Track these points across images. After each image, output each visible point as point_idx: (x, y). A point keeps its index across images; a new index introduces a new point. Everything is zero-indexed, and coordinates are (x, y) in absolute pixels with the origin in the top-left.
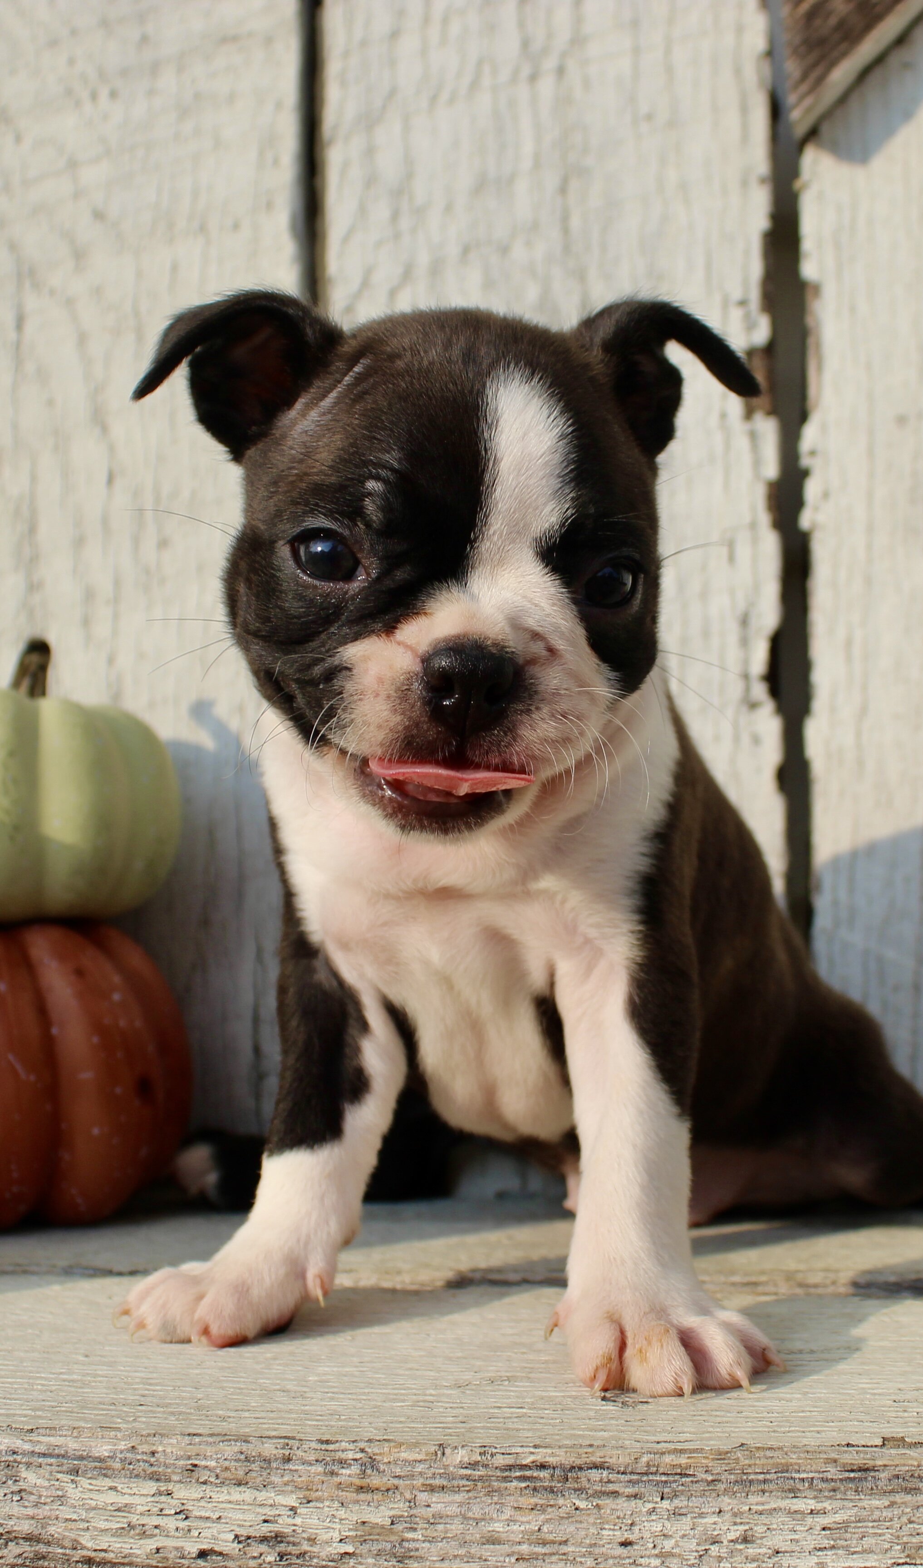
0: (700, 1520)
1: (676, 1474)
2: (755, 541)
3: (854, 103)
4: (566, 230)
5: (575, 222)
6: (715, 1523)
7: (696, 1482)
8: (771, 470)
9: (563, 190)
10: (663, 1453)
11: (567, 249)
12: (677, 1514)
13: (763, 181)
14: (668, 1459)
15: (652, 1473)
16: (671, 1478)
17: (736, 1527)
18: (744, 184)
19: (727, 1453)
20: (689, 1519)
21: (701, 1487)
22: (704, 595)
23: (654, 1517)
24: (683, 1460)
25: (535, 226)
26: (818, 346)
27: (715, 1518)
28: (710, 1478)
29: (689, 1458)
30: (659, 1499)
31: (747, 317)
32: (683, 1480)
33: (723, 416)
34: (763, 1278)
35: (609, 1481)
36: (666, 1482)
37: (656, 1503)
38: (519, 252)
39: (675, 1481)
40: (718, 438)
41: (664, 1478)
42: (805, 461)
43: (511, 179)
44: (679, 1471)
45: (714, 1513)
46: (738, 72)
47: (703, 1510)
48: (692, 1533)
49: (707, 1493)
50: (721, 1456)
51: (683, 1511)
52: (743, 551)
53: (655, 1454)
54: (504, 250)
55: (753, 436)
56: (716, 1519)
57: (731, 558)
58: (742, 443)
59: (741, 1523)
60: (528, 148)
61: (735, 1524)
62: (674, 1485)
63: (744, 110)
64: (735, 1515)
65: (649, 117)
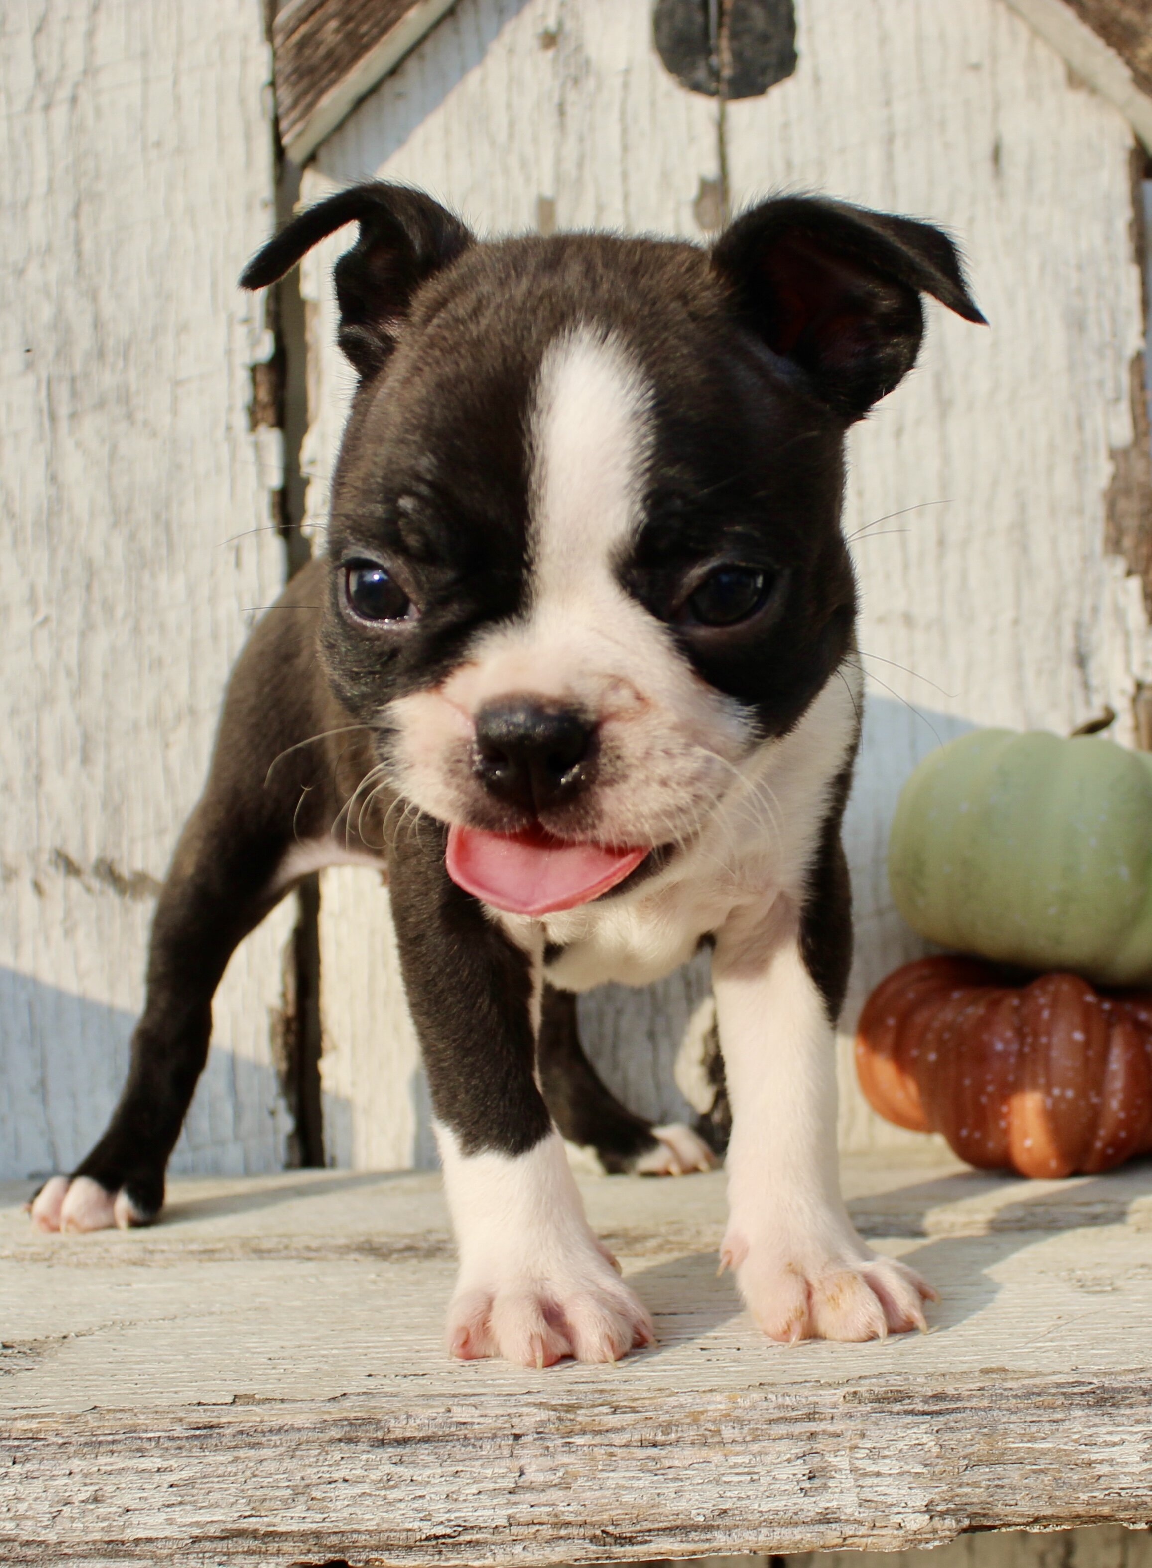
0: (51, 1483)
1: (29, 1439)
2: (260, 547)
3: (350, 129)
4: (79, 254)
5: (88, 245)
6: (65, 1485)
7: (48, 1445)
8: (275, 480)
9: (76, 214)
10: (16, 1419)
11: (79, 270)
12: (29, 1477)
13: (265, 205)
14: (20, 1425)
15: (5, 1439)
16: (23, 1443)
17: (86, 1488)
18: (249, 207)
19: (77, 1416)
20: (40, 1482)
21: (53, 1449)
22: (213, 600)
23: (7, 1482)
24: (34, 1425)
25: (49, 249)
26: (317, 360)
27: (65, 1480)
28: (61, 1441)
29: (39, 1422)
30: (11, 1464)
31: (250, 332)
32: (36, 1444)
33: (229, 428)
34: (220, 1245)
36: (18, 1447)
37: (9, 1467)
38: (33, 273)
39: (27, 1446)
40: (224, 449)
41: (17, 1443)
42: (305, 470)
43: (26, 205)
44: (30, 1435)
45: (64, 1475)
46: (242, 101)
47: (54, 1473)
48: (44, 1495)
49: (58, 1456)
50: (71, 1419)
51: (36, 1474)
52: (250, 558)
53: (8, 1419)
54: (20, 272)
55: (257, 447)
56: (67, 1481)
57: (238, 564)
58: (247, 453)
59: (91, 1484)
60: (42, 174)
61: (85, 1485)
62: (27, 1450)
63: (248, 137)
64: (86, 1476)
65: (158, 144)
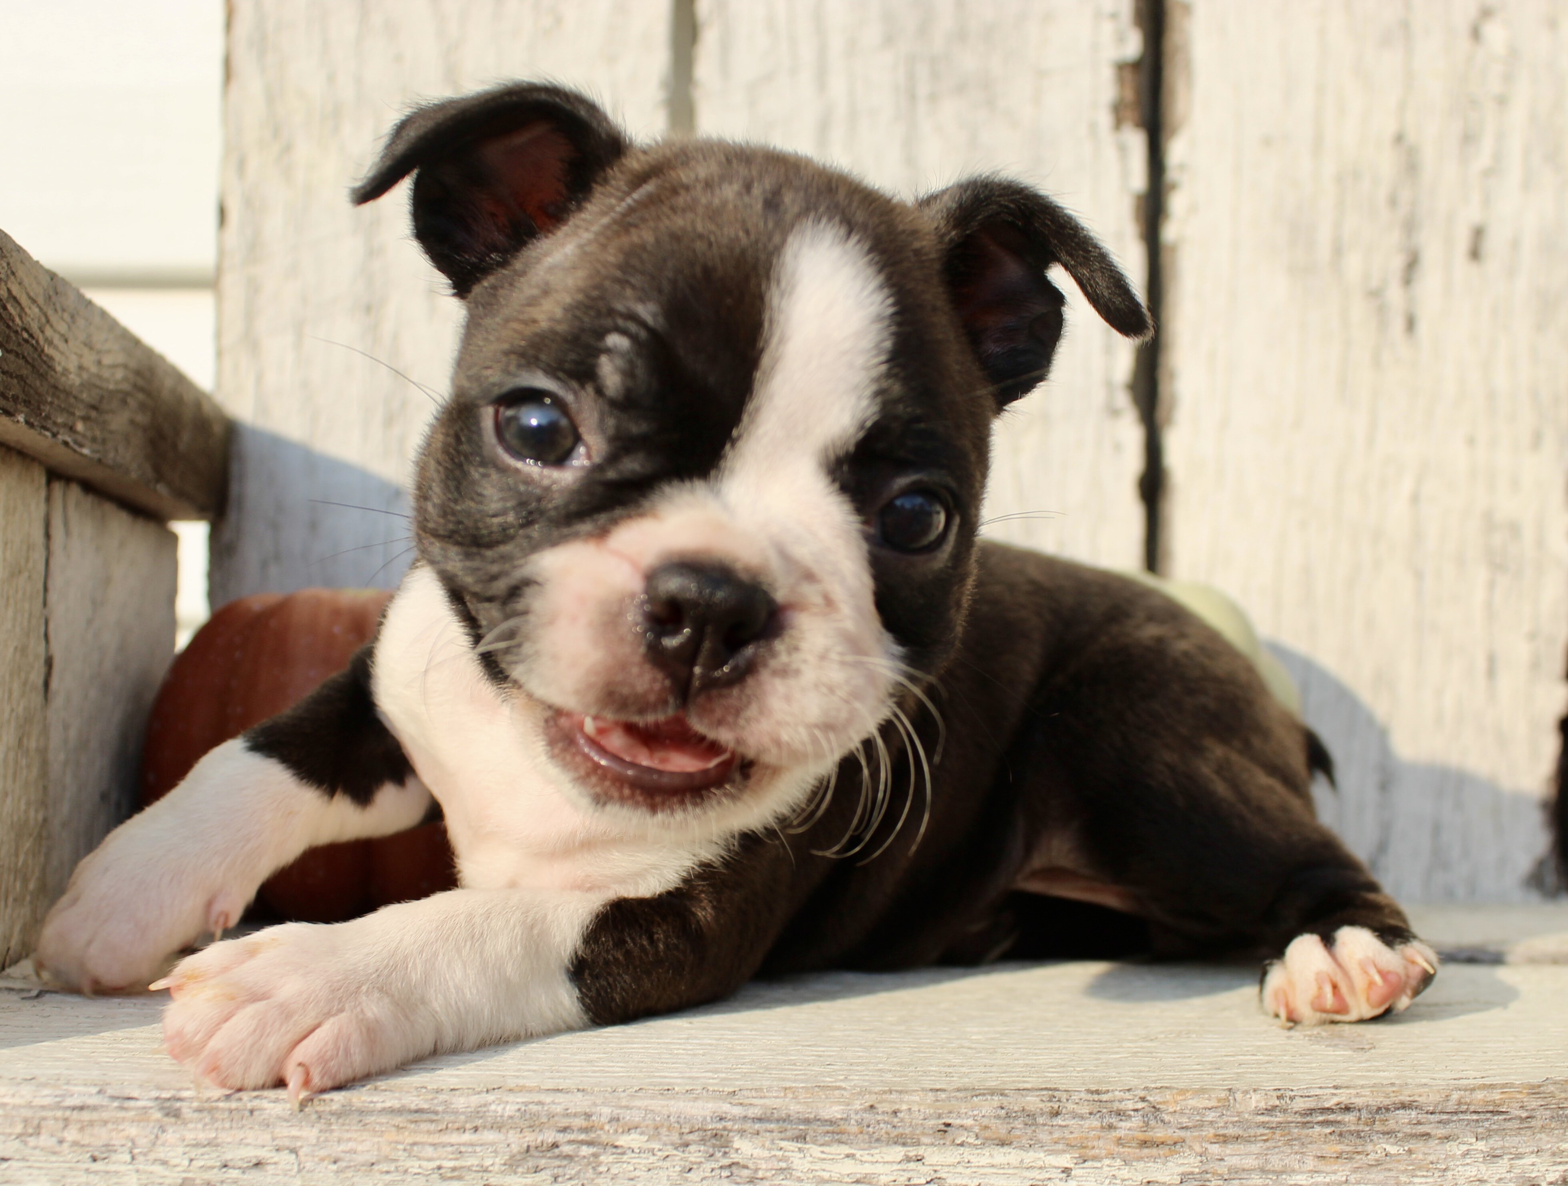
0: (1517, 1162)
1: (1487, 1112)
6: (1533, 1165)
7: (1510, 1119)
10: (1473, 1090)
12: (1493, 1156)
14: (1480, 1095)
15: (1462, 1112)
16: (1482, 1116)
17: (1555, 1168)
19: (1539, 1086)
20: (1506, 1161)
21: (1515, 1124)
23: (1468, 1161)
24: (1496, 1096)
27: (1533, 1159)
28: (1524, 1115)
29: (1503, 1093)
30: (1475, 1140)
32: (1496, 1118)
35: (1419, 1123)
36: (1477, 1121)
37: (1471, 1144)
39: (1487, 1120)
41: (1475, 1117)
44: (1491, 1108)
45: (1532, 1153)
47: (1520, 1150)
48: (1508, 1176)
49: (1522, 1132)
50: (1535, 1090)
51: (1498, 1152)
53: (1466, 1090)
56: (1534, 1160)
59: (1560, 1163)
61: (1555, 1164)
62: (1486, 1124)
64: (1554, 1154)
